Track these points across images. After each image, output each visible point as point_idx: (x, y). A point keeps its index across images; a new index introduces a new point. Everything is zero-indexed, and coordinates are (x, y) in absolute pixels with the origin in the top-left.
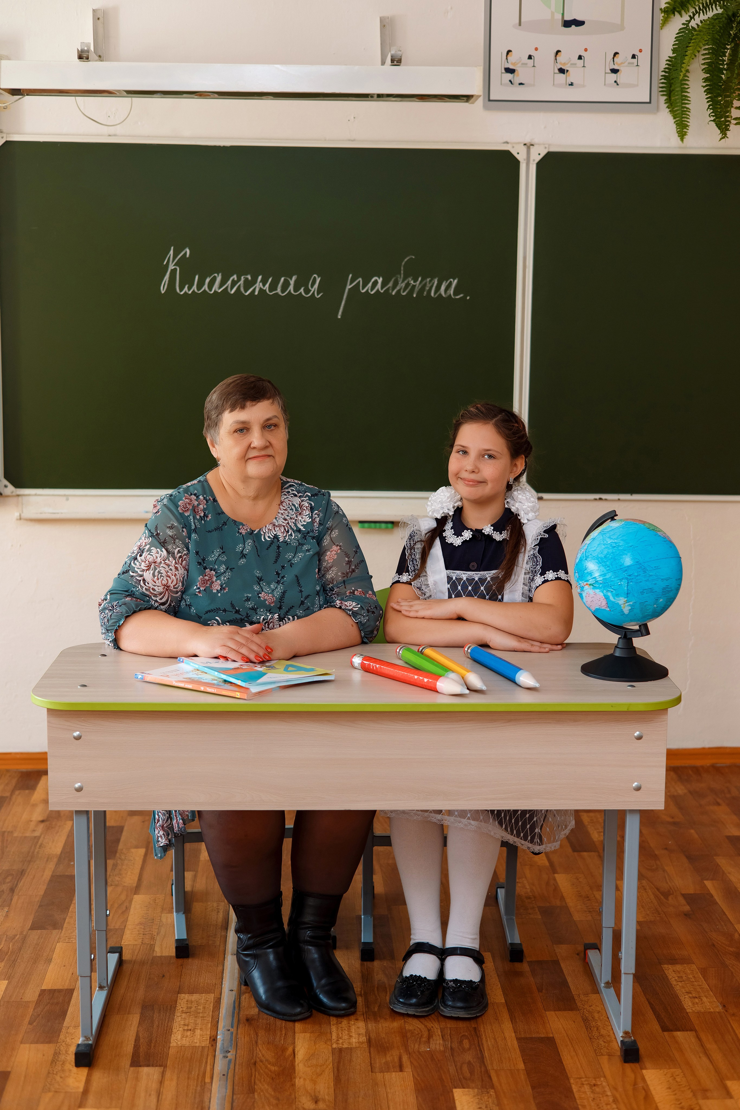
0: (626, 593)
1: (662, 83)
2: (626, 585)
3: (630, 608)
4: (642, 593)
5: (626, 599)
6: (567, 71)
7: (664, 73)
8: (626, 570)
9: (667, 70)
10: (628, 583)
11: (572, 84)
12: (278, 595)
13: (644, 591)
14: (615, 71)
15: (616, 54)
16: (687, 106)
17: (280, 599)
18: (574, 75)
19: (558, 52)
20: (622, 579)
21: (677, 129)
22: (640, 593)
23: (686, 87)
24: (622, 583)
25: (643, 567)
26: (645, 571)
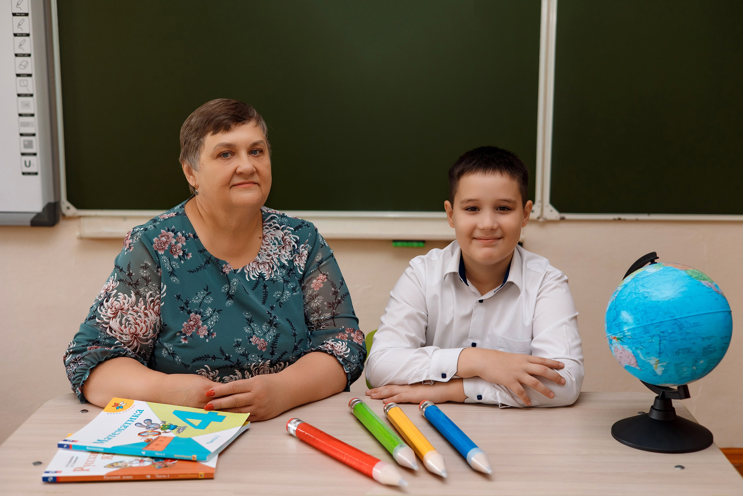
0: (658, 352)
2: (658, 342)
3: (663, 369)
4: (677, 353)
5: (658, 359)
8: (658, 326)
10: (660, 341)
12: (270, 339)
13: (680, 351)
17: (272, 344)
20: (654, 336)
22: (674, 353)
24: (653, 340)
25: (679, 323)
26: (681, 327)
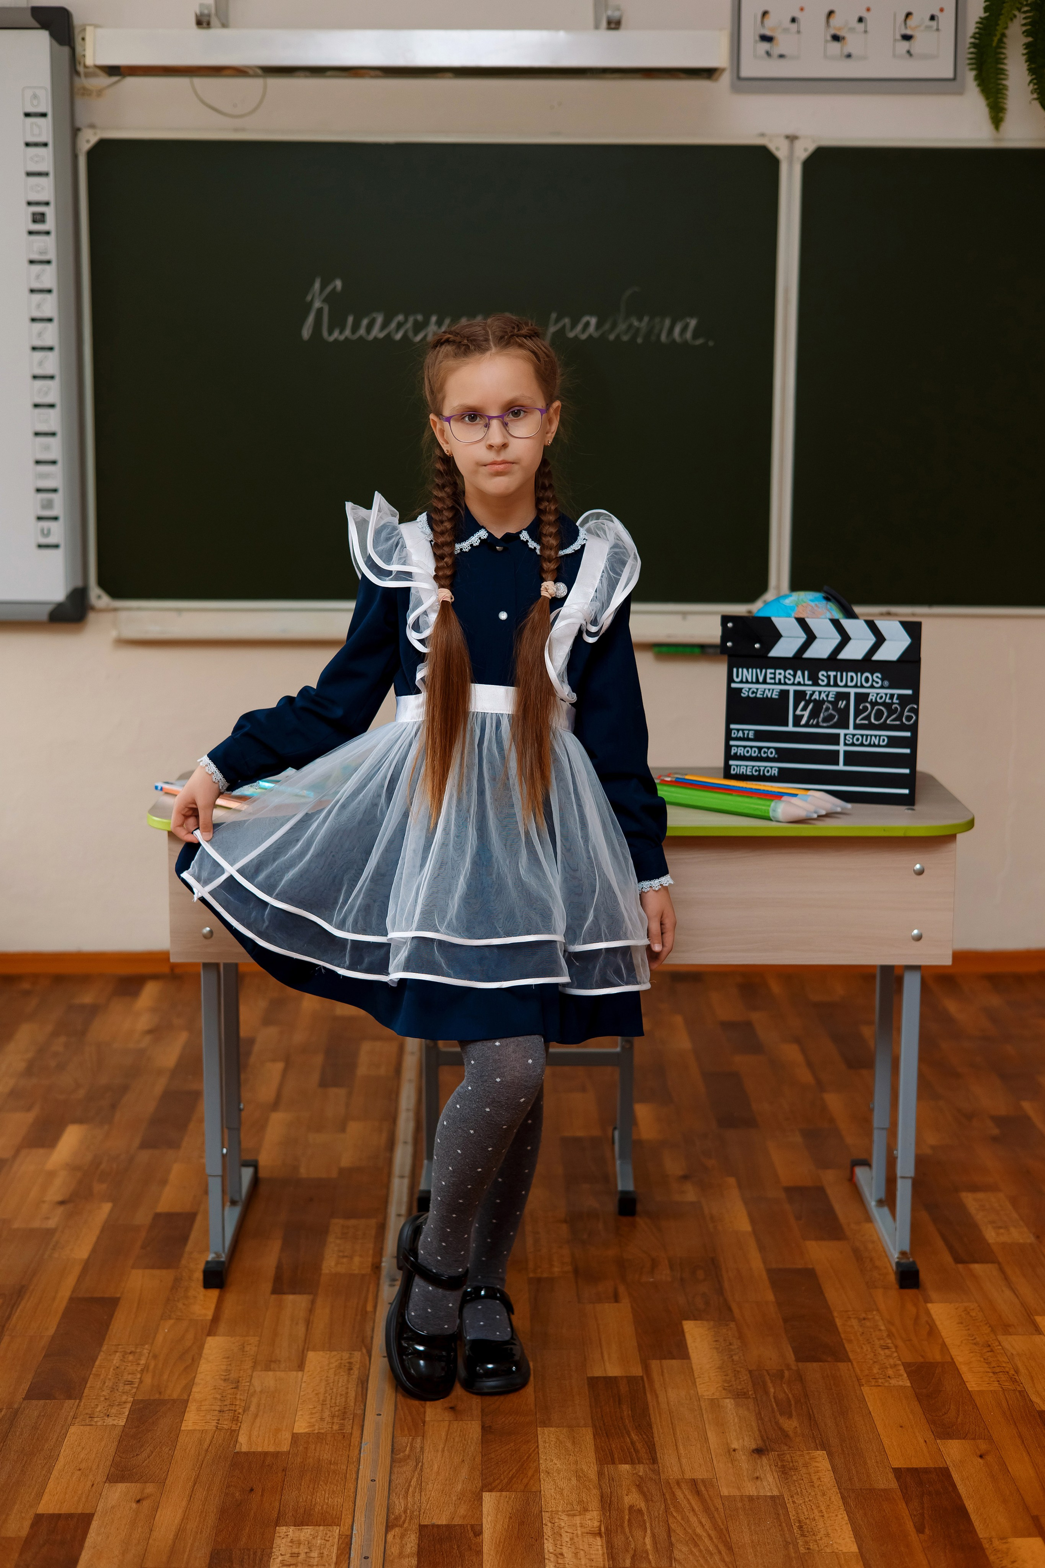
1: (972, 53)
6: (844, 38)
7: (973, 40)
9: (977, 36)
11: (849, 56)
14: (907, 38)
15: (908, 15)
16: (1004, 82)
18: (853, 43)
19: (831, 13)
21: (990, 112)
23: (1003, 56)
